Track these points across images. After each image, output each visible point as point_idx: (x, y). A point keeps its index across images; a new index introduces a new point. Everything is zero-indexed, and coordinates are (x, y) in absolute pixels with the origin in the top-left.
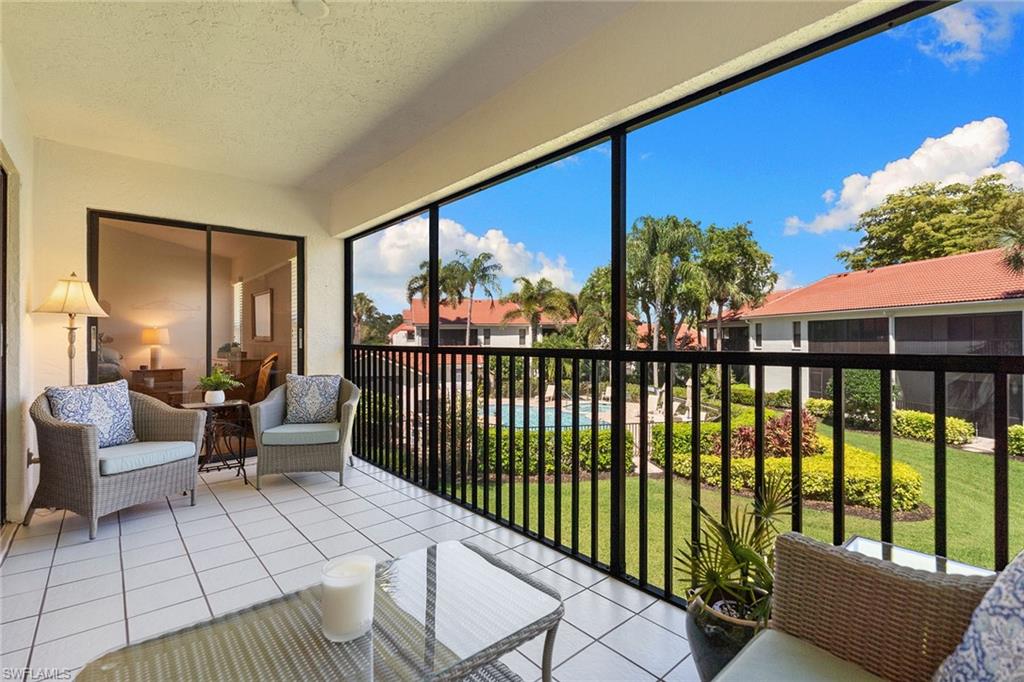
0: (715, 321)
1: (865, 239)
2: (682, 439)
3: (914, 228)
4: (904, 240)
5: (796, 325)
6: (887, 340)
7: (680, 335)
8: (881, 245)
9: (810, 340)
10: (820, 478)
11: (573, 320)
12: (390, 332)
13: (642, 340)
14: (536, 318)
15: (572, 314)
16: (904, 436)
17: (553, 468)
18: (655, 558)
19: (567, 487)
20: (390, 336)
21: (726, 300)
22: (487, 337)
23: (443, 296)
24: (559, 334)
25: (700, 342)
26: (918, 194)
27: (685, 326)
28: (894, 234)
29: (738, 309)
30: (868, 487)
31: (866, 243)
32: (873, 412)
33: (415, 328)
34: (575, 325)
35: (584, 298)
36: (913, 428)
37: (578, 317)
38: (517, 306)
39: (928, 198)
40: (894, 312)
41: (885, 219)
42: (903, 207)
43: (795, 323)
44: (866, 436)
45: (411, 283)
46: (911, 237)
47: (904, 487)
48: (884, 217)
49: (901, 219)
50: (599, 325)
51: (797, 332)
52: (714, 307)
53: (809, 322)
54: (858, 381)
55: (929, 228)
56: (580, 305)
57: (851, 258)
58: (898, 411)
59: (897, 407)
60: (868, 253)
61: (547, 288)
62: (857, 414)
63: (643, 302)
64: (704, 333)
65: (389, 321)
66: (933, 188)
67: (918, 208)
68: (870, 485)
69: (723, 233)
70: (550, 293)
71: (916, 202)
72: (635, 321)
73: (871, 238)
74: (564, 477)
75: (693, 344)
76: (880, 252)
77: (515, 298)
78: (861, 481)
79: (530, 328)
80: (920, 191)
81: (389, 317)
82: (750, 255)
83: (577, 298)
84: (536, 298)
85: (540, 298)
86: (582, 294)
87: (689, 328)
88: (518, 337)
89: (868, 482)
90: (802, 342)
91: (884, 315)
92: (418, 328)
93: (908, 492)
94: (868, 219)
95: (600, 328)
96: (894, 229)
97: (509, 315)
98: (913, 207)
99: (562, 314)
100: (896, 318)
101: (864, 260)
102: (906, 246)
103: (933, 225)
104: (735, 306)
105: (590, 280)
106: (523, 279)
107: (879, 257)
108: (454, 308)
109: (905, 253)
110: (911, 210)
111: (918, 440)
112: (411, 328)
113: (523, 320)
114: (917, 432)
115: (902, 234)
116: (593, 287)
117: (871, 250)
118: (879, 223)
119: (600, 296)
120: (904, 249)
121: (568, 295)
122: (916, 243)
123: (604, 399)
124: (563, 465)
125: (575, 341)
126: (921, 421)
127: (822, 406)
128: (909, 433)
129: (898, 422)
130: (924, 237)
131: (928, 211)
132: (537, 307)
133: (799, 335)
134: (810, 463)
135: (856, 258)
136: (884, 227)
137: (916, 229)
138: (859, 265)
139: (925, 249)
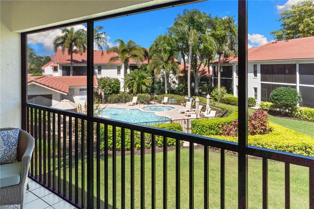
0: (216, 63)
1: (282, 25)
2: (207, 127)
3: (304, 21)
4: (299, 27)
5: (255, 66)
6: (296, 74)
7: (200, 70)
8: (289, 28)
9: (261, 73)
10: (273, 145)
11: (146, 62)
12: (43, 66)
13: (182, 72)
14: (126, 61)
15: (146, 58)
16: (304, 119)
17: (140, 146)
18: (199, 196)
19: (148, 156)
20: (43, 68)
21: (222, 53)
22: (100, 71)
23: (75, 48)
24: (139, 69)
25: (209, 73)
26: (305, 5)
27: (203, 65)
28: (295, 23)
29: (227, 57)
30: (294, 149)
31: (283, 27)
32: (290, 108)
33: (58, 65)
34: (147, 65)
35: (152, 50)
36: (308, 116)
37: (149, 60)
38: (116, 55)
39: (309, 8)
40: (299, 61)
41: (291, 16)
42: (299, 11)
43: (254, 65)
44: (288, 120)
45: (56, 40)
46: (302, 25)
47: (310, 148)
48: (291, 15)
49: (298, 17)
50: (160, 65)
51: (255, 70)
52: (217, 56)
53: (261, 65)
54: (284, 94)
55: (310, 21)
56: (150, 54)
57: (276, 34)
58: (301, 108)
59: (300, 106)
60: (283, 32)
61: (132, 45)
62: (283, 109)
63: (182, 53)
64: (211, 69)
65: (42, 60)
66: (311, 3)
67: (306, 12)
68: (295, 148)
69: (222, 20)
70: (134, 48)
71: (305, 9)
72: (177, 62)
73: (285, 25)
74: (146, 151)
75: (206, 74)
76: (289, 31)
77: (115, 50)
78: (291, 146)
79: (123, 66)
80: (306, 4)
81: (43, 58)
82: (234, 32)
83: (148, 50)
84: (127, 51)
85: (129, 50)
86: (151, 49)
87: (205, 66)
88: (117, 70)
89: (295, 147)
90: (258, 74)
91: (294, 63)
92: (60, 65)
93: (312, 150)
94: (284, 16)
95: (160, 66)
96: (295, 21)
97: (112, 59)
98: (303, 11)
99: (140, 59)
100: (299, 64)
101: (282, 35)
102: (300, 29)
103: (312, 20)
104: (226, 56)
105: (155, 42)
106: (120, 40)
107: (288, 34)
108: (81, 55)
109: (300, 32)
110: (302, 13)
111: (309, 121)
112: (56, 65)
113: (119, 62)
114: (309, 117)
115: (298, 24)
116: (157, 45)
117: (285, 30)
118: (288, 18)
119: (161, 50)
120: (299, 31)
121: (144, 49)
122: (304, 28)
123: (163, 103)
124: (146, 144)
125: (147, 73)
126: (311, 112)
127: (267, 105)
128: (306, 118)
129: (301, 113)
130: (308, 25)
131: (309, 13)
132: (127, 55)
133: (257, 71)
134: (268, 138)
135: (278, 34)
136: (290, 20)
137: (305, 22)
138: (280, 38)
139: (308, 31)
